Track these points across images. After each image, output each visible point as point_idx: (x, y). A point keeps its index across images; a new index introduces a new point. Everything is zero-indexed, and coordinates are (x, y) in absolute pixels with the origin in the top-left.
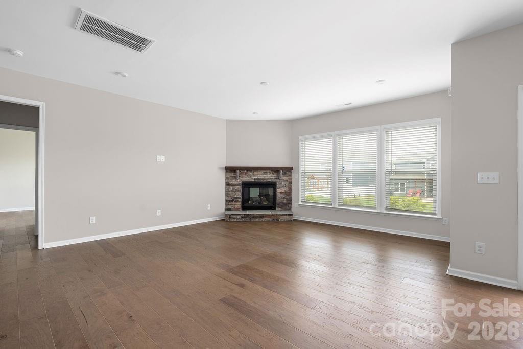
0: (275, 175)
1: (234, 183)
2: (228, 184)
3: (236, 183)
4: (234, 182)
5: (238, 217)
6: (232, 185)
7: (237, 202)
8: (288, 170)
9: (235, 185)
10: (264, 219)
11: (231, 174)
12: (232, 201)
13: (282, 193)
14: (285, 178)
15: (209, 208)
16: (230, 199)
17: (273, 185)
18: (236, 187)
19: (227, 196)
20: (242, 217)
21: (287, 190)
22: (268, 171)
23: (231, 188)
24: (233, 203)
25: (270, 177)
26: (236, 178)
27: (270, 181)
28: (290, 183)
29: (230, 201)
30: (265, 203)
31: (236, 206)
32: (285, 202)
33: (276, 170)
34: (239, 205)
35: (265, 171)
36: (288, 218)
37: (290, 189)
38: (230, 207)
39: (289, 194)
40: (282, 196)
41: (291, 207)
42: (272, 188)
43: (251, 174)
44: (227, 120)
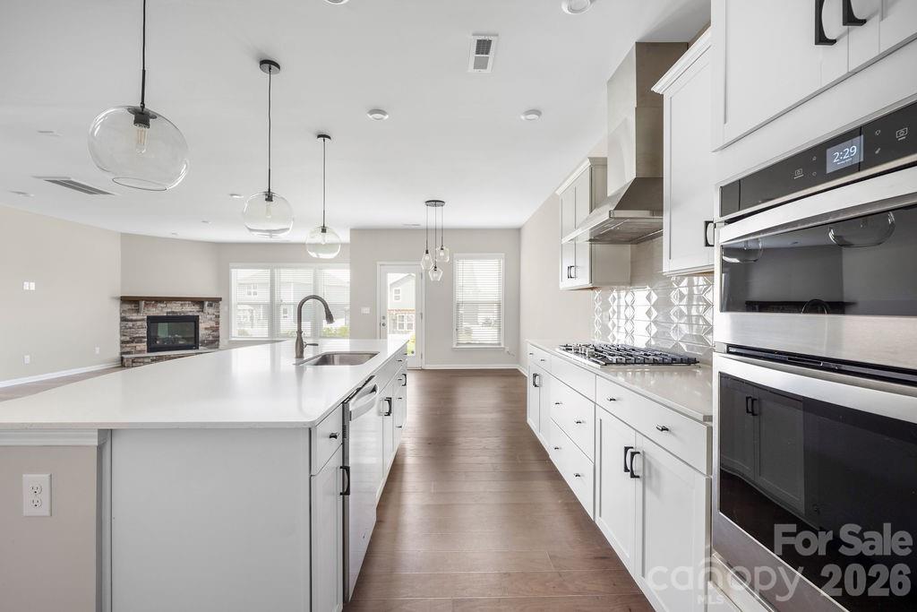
0: (196, 308)
1: (134, 318)
2: (123, 319)
3: (139, 318)
4: (135, 316)
6: (132, 321)
7: (141, 342)
8: (215, 301)
9: (136, 321)
11: (127, 307)
12: (132, 342)
13: (206, 329)
14: (211, 310)
15: (97, 352)
16: (128, 338)
17: (195, 320)
18: (139, 323)
19: (123, 334)
21: (213, 324)
22: (187, 302)
23: (130, 324)
24: (134, 344)
25: (190, 310)
26: (138, 311)
27: (191, 314)
28: (218, 317)
29: (128, 342)
30: (181, 342)
31: (138, 348)
32: (211, 338)
33: (199, 302)
34: (143, 346)
35: (182, 302)
37: (218, 323)
38: (128, 349)
39: (216, 329)
40: (209, 332)
41: (218, 345)
42: (193, 324)
43: (162, 305)
44: (122, 234)
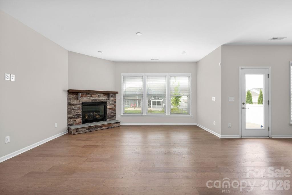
0: (105, 97)
1: (75, 103)
2: (69, 104)
3: (78, 103)
4: (75, 102)
5: (84, 130)
6: (74, 105)
7: (79, 118)
8: (114, 93)
9: (76, 105)
10: (102, 128)
11: (72, 96)
12: (74, 118)
13: (110, 109)
14: (112, 99)
15: (56, 126)
16: (72, 116)
17: (105, 104)
18: (78, 106)
19: (69, 114)
20: (87, 129)
21: (113, 106)
22: (101, 94)
23: (73, 107)
24: (75, 119)
25: (103, 98)
26: (77, 99)
27: (103, 101)
28: (115, 102)
29: (72, 118)
30: (97, 117)
31: (77, 122)
32: (112, 114)
33: (107, 94)
34: (80, 120)
35: (99, 94)
36: (117, 125)
37: (115, 106)
38: (72, 123)
39: (114, 109)
40: (111, 111)
41: (115, 118)
42: (103, 106)
43: (89, 96)
44: (69, 51)
